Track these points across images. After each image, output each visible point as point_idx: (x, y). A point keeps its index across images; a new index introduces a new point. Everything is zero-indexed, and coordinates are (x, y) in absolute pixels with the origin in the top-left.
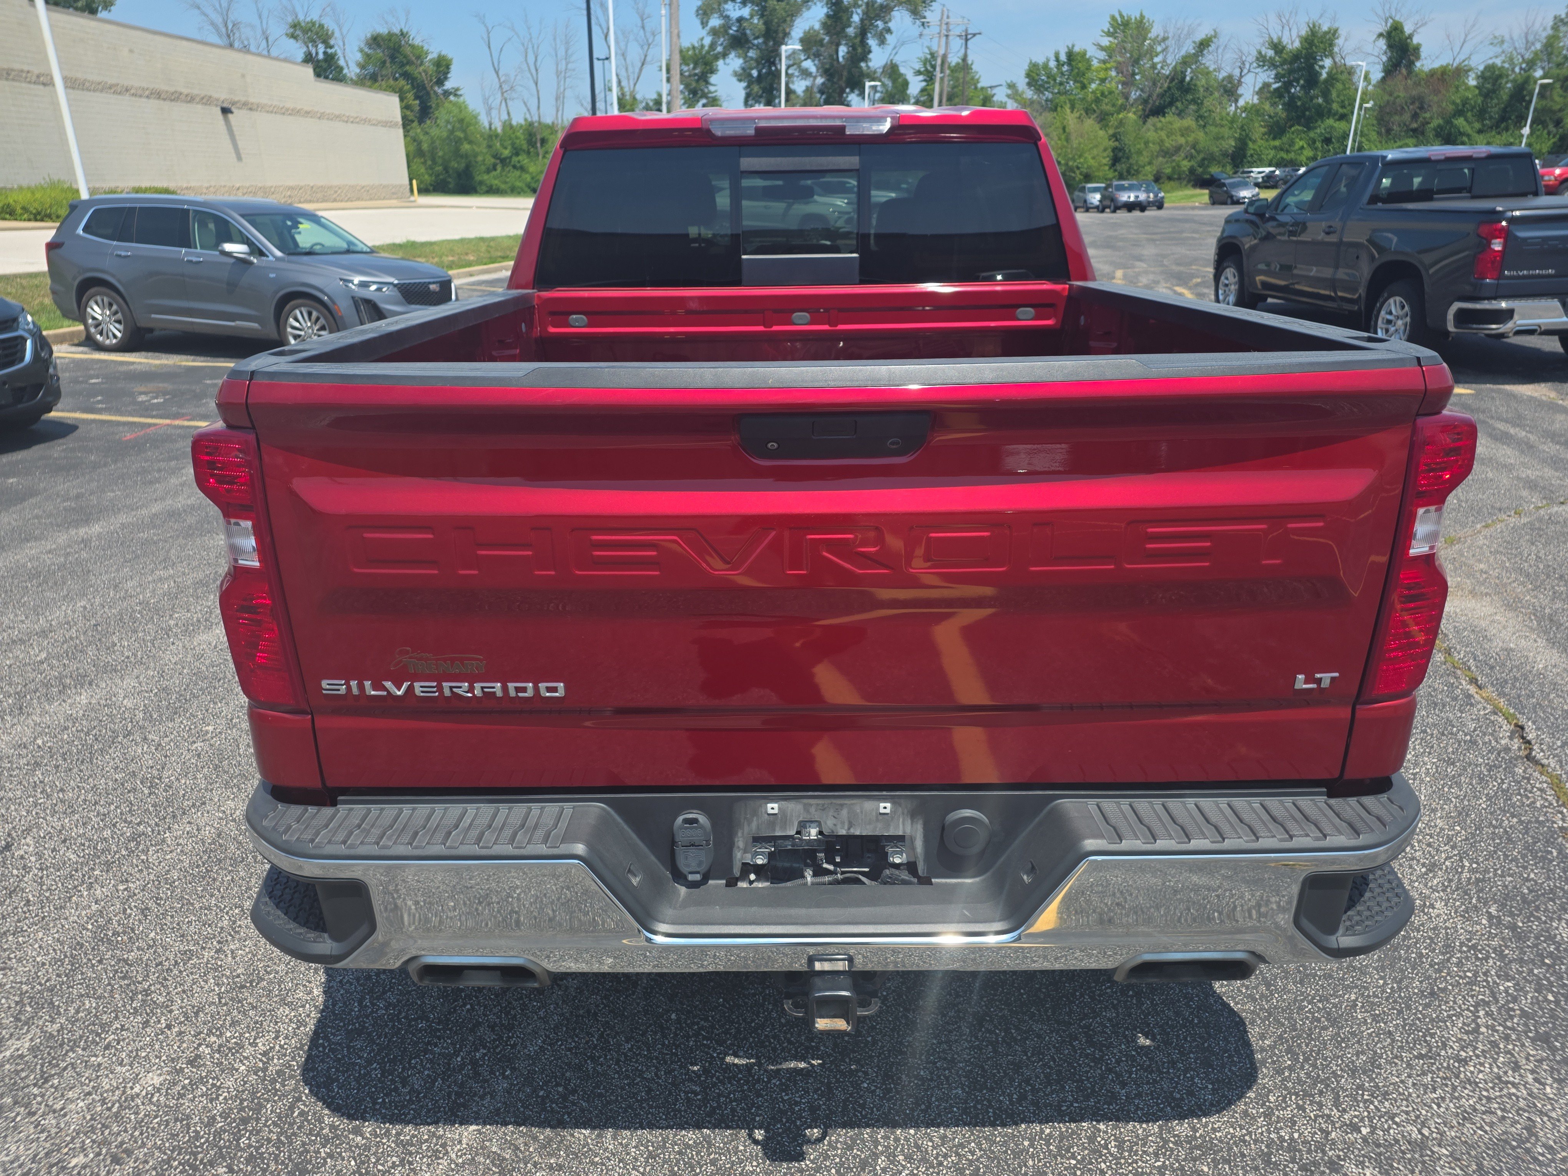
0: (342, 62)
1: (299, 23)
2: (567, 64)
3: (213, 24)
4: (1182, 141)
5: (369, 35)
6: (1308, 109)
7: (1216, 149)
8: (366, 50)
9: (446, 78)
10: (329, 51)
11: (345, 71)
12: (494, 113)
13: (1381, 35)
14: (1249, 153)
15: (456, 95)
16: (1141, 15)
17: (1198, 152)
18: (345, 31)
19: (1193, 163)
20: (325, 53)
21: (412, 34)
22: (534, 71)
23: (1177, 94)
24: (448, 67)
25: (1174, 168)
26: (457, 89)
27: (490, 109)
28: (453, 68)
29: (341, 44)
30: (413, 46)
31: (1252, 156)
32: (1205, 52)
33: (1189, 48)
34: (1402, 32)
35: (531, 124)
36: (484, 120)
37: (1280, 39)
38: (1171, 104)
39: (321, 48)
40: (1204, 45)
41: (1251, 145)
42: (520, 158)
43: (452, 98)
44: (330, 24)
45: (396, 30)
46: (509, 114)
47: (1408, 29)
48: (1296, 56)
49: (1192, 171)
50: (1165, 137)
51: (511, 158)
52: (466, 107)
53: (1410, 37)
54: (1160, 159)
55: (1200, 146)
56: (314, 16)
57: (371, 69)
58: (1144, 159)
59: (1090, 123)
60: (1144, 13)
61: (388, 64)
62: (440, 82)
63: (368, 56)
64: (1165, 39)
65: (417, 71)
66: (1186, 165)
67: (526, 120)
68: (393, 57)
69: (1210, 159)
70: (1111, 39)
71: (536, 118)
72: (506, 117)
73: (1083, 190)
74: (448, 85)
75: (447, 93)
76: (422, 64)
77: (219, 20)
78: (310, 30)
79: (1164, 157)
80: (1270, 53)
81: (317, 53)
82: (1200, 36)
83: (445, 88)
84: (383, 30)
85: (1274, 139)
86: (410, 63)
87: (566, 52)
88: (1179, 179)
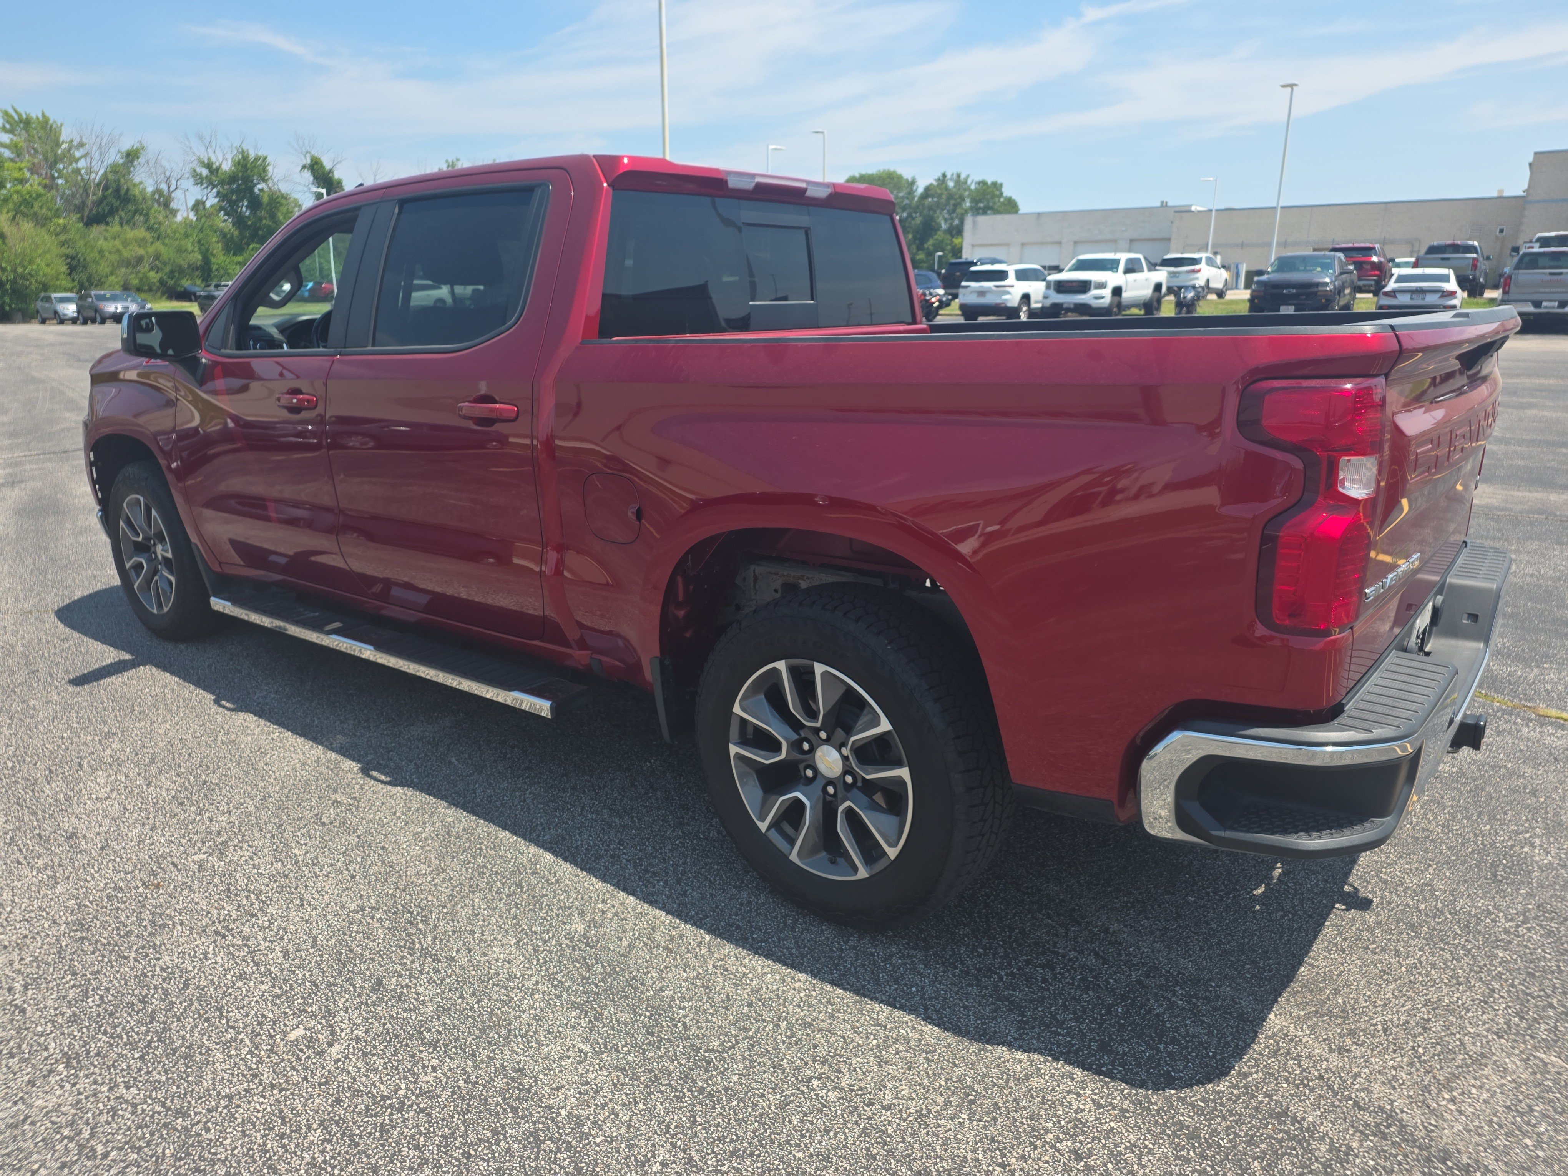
4: (141, 252)
6: (259, 228)
7: (181, 262)
13: (304, 167)
14: (214, 267)
16: (43, 115)
17: (165, 264)
19: (160, 275)
23: (116, 203)
25: (141, 280)
31: (217, 270)
32: (135, 163)
33: (114, 157)
34: (322, 166)
37: (209, 159)
38: (112, 212)
40: (132, 156)
41: (213, 260)
47: (328, 165)
48: (232, 178)
49: (162, 282)
50: (121, 247)
53: (331, 171)
54: (123, 270)
55: (165, 257)
58: (103, 268)
59: (27, 226)
60: (47, 114)
64: (81, 145)
66: (154, 276)
69: (178, 272)
70: (11, 136)
73: (48, 299)
79: (127, 267)
80: (205, 172)
82: (126, 145)
85: (235, 254)
88: (150, 290)
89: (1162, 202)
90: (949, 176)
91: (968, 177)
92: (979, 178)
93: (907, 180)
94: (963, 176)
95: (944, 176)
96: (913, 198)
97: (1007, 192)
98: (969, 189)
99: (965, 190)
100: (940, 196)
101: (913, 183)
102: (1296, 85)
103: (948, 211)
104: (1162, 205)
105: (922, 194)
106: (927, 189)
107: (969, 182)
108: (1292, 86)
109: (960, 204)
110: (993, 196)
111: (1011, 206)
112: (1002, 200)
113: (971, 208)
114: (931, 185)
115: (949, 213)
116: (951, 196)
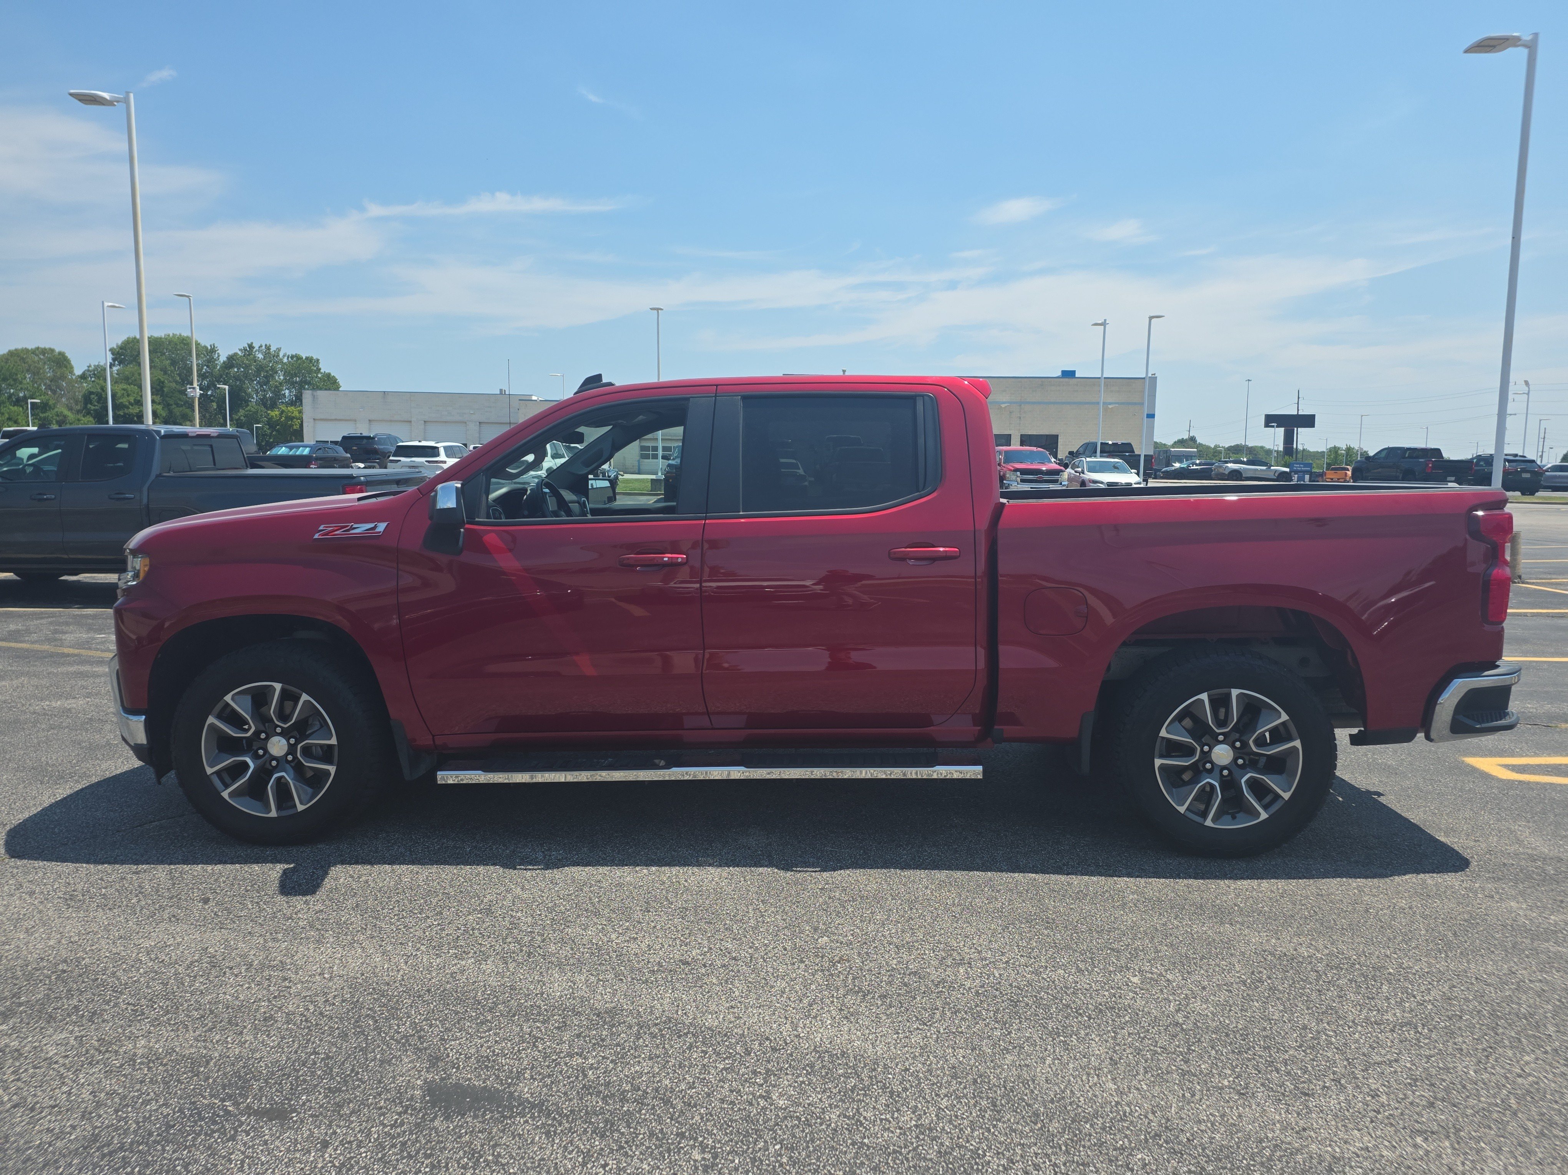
89: (501, 390)
90: (256, 346)
91: (279, 350)
92: (290, 353)
93: (206, 347)
94: (273, 349)
95: (251, 346)
96: (215, 367)
97: (325, 368)
98: (281, 361)
99: (277, 363)
100: (247, 367)
101: (213, 350)
102: (662, 309)
103: (258, 382)
104: (501, 394)
105: (224, 362)
106: (231, 358)
107: (281, 355)
108: (658, 309)
109: (272, 376)
110: (310, 372)
111: (330, 383)
112: (319, 375)
113: (286, 381)
114: (236, 354)
115: (261, 384)
116: (260, 368)
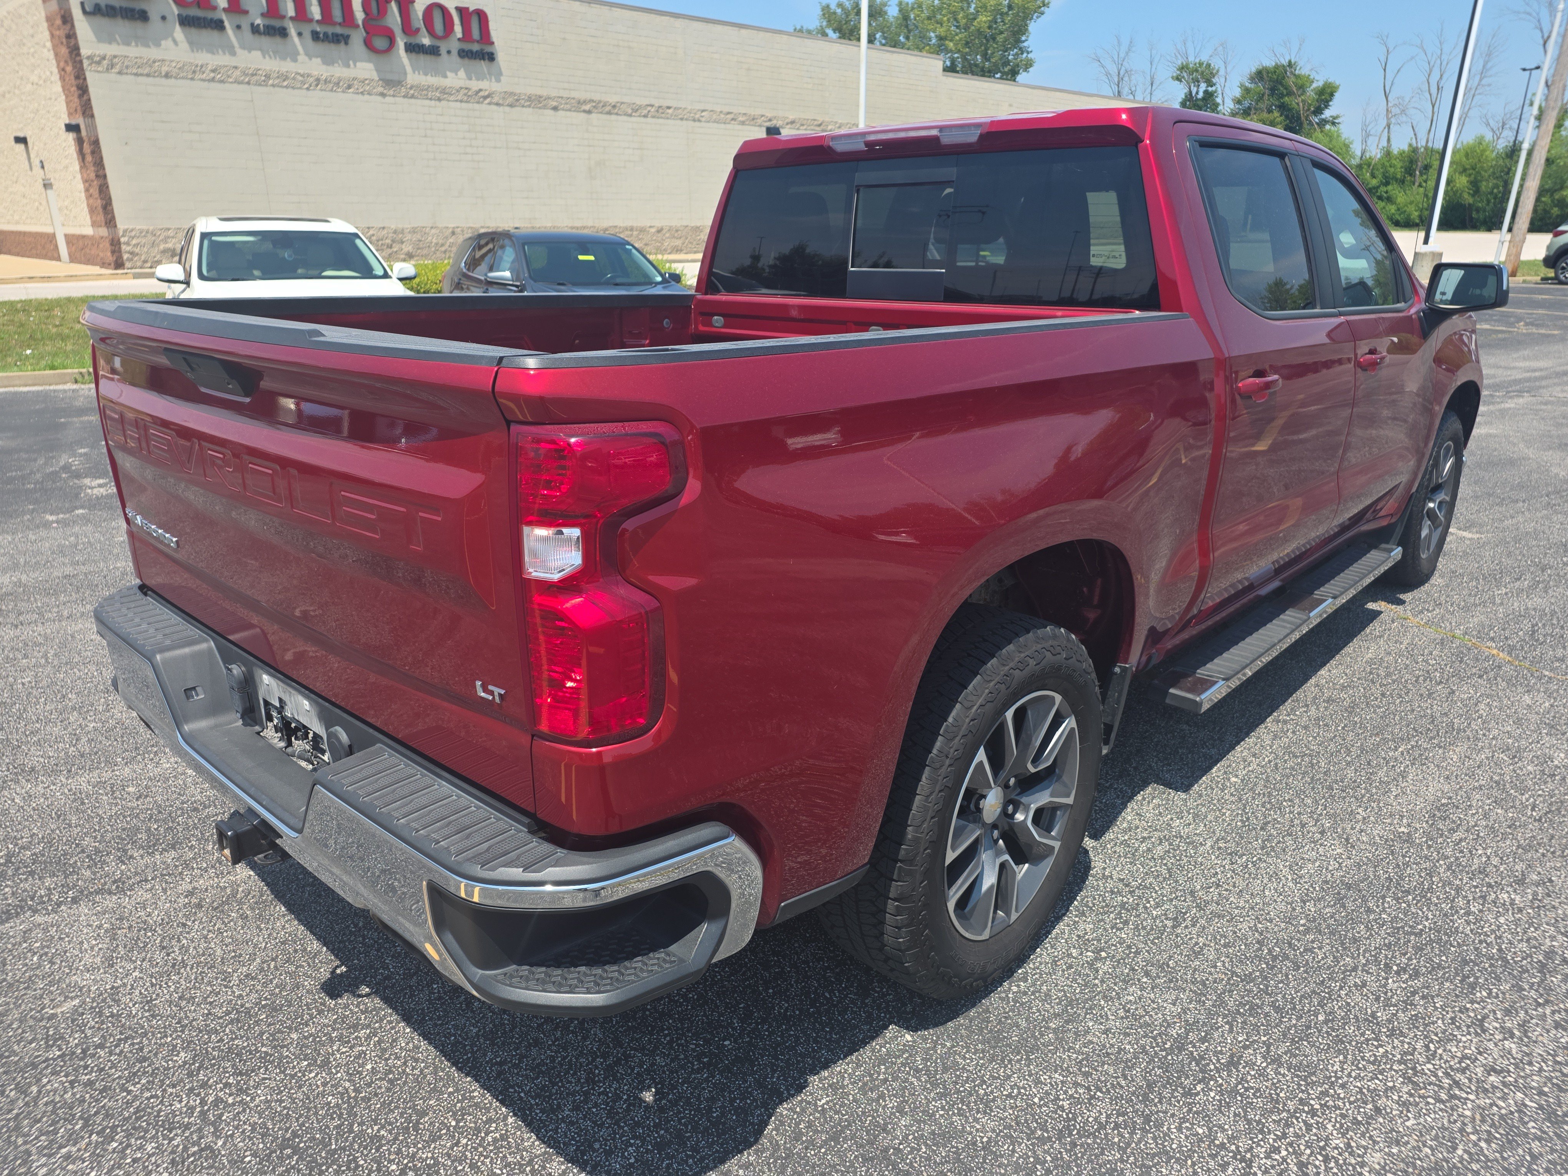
0: (1219, 100)
1: (1187, 65)
2: (1481, 80)
3: (1108, 74)
5: (1254, 70)
8: (1247, 84)
9: (1327, 107)
10: (1210, 89)
11: (1220, 108)
12: (1370, 140)
15: (1334, 124)
18: (1229, 69)
20: (1206, 92)
21: (1301, 63)
22: (1434, 90)
24: (1332, 95)
26: (1337, 117)
27: (1368, 135)
28: (1337, 95)
29: (1223, 80)
30: (1298, 77)
35: (1415, 150)
36: (1357, 149)
39: (1203, 86)
42: (1390, 188)
43: (1328, 127)
44: (1217, 63)
45: (1285, 62)
46: (1389, 140)
51: (1378, 187)
52: (1338, 136)
56: (1204, 58)
57: (1246, 104)
61: (1266, 97)
62: (1318, 111)
63: (1247, 91)
65: (1294, 102)
67: (1410, 145)
68: (1273, 90)
71: (1422, 143)
72: (1385, 144)
74: (1327, 114)
75: (1324, 122)
76: (1304, 92)
77: (1113, 70)
78: (1197, 71)
81: (1197, 93)
83: (1323, 116)
84: (1269, 63)
86: (1290, 93)
87: (1484, 66)
